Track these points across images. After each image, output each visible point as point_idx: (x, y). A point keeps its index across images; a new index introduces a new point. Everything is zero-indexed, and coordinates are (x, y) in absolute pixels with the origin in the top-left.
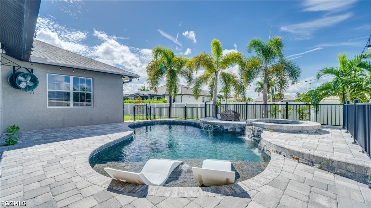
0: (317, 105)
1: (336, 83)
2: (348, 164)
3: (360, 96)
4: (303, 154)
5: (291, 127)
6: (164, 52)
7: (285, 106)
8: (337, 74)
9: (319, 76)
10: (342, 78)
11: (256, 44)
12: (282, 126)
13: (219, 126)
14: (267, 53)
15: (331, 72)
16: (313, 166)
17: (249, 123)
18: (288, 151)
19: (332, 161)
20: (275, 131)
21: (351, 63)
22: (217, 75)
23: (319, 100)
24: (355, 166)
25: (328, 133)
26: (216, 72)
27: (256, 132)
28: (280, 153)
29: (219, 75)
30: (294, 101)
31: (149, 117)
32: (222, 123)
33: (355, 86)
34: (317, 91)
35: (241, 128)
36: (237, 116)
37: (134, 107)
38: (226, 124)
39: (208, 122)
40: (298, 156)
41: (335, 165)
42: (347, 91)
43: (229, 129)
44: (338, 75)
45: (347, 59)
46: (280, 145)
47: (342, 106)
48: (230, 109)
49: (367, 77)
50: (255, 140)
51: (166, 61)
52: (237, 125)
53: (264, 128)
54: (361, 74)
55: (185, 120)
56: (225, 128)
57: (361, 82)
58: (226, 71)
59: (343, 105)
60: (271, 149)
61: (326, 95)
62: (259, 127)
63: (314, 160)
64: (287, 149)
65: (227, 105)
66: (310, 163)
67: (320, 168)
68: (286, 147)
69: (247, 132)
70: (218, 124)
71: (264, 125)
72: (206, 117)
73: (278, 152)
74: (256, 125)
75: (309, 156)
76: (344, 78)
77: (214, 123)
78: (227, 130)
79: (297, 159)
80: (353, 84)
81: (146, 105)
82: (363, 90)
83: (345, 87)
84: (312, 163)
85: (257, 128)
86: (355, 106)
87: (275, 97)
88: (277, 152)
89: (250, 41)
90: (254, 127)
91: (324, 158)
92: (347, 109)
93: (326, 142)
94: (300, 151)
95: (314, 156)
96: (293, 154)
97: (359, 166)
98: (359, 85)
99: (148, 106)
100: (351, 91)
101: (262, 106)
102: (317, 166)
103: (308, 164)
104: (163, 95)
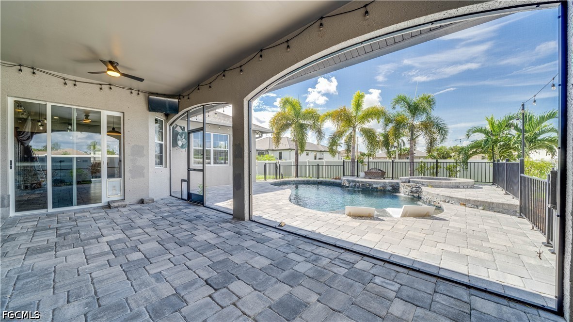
0: (465, 162)
1: (486, 141)
2: (504, 204)
3: (508, 154)
4: (469, 200)
5: (449, 183)
6: (291, 104)
7: (435, 163)
8: (486, 132)
9: (468, 136)
10: (492, 137)
11: (401, 100)
12: (441, 182)
13: (368, 185)
14: (414, 109)
15: (481, 130)
16: (478, 208)
17: (404, 181)
18: (456, 199)
19: (493, 203)
20: (434, 187)
21: (500, 123)
22: (355, 131)
23: (468, 158)
24: (508, 205)
25: (482, 188)
26: (354, 127)
27: (414, 189)
28: (448, 202)
29: (357, 130)
30: (425, 157)
31: (278, 176)
32: (371, 182)
33: (504, 145)
34: (467, 149)
35: (392, 186)
36: (382, 175)
37: (265, 166)
38: (376, 183)
39: (355, 181)
40: (464, 203)
41: (494, 206)
42: (496, 149)
43: (379, 187)
44: (488, 135)
45: (495, 119)
46: (449, 195)
47: (492, 164)
48: (375, 166)
49: (514, 136)
50: (413, 196)
51: (292, 112)
52: (388, 184)
53: (423, 185)
54: (509, 134)
55: (318, 179)
56: (375, 186)
57: (509, 141)
58: (367, 125)
59: (493, 162)
60: (438, 200)
61: (475, 153)
62: (418, 183)
63: (478, 204)
64: (455, 198)
65: (368, 162)
66: (475, 207)
67: (483, 210)
68: (454, 196)
69: (402, 190)
70: (366, 182)
71: (422, 182)
72: (344, 176)
73: (447, 201)
74: (414, 182)
75: (474, 201)
76: (494, 138)
77: (362, 182)
78: (377, 188)
79: (465, 205)
80: (502, 143)
81: (276, 163)
82: (511, 148)
83: (495, 146)
84: (477, 206)
85: (416, 184)
86: (507, 164)
87: (401, 152)
88: (445, 201)
89: (395, 97)
90: (411, 184)
91: (487, 202)
92: (497, 167)
93: (483, 194)
94: (467, 198)
95: (478, 201)
96: (460, 201)
97: (512, 205)
98: (508, 145)
99: (277, 164)
100: (500, 150)
101: (409, 163)
102: (481, 208)
103: (474, 208)
104: (266, 150)
